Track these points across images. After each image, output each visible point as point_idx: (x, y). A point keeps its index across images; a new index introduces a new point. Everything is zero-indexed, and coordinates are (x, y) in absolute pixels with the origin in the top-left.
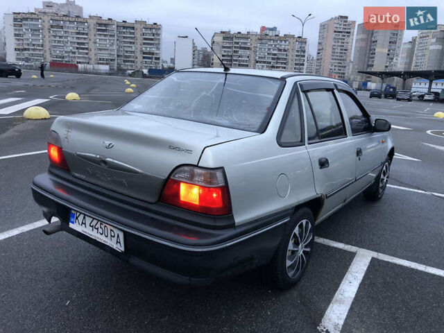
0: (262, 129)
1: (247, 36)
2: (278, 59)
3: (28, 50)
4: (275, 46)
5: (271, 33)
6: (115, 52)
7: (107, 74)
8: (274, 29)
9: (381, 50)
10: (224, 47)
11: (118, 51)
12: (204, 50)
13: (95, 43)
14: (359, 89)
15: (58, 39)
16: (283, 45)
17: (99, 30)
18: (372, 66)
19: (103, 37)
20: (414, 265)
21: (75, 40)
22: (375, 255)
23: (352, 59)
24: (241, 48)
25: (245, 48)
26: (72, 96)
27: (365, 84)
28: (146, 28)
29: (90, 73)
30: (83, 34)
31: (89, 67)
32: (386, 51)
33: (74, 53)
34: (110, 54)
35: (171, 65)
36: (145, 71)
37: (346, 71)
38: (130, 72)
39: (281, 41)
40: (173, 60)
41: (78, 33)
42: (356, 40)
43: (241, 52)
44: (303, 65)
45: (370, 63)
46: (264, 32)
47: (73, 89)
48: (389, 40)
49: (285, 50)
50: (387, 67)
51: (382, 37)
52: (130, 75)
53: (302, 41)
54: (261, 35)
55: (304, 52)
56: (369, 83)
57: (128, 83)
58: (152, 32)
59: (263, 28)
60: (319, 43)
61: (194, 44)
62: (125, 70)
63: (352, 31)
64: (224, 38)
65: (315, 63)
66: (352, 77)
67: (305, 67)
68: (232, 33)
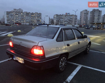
0: (53, 38)
1: (62, 15)
2: (70, 20)
3: (10, 20)
4: (69, 17)
5: (68, 14)
6: (30, 20)
7: (28, 25)
8: (69, 13)
9: (96, 18)
10: (57, 18)
11: (31, 20)
12: (52, 19)
13: (26, 18)
14: (91, 27)
15: (17, 17)
16: (71, 17)
17: (27, 15)
18: (94, 22)
19: (27, 17)
20: (91, 68)
21: (21, 17)
22: (83, 66)
23: (89, 20)
24: (61, 18)
25: (62, 18)
26: (19, 31)
27: (92, 26)
28: (38, 14)
29: (24, 25)
30: (23, 16)
31: (24, 24)
32: (97, 18)
33: (21, 20)
34: (29, 21)
35: (44, 23)
36: (38, 24)
37: (87, 23)
38: (34, 25)
39: (71, 16)
40: (44, 22)
41: (22, 16)
42: (90, 16)
43: (61, 19)
44: (76, 22)
45: (93, 21)
46: (66, 14)
47: (19, 29)
48: (98, 15)
49: (72, 18)
50: (98, 22)
51: (96, 14)
52: (34, 26)
53: (76, 16)
54: (66, 15)
55: (77, 19)
56: (93, 26)
57: (33, 27)
58: (39, 15)
59: (66, 13)
60: (80, 16)
61: (49, 18)
62: (33, 24)
63: (88, 13)
64: (57, 16)
65: (79, 21)
66: (89, 25)
67: (77, 22)
68: (59, 15)
